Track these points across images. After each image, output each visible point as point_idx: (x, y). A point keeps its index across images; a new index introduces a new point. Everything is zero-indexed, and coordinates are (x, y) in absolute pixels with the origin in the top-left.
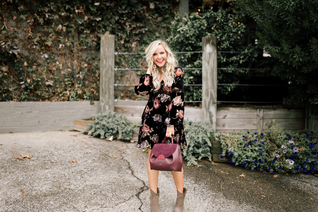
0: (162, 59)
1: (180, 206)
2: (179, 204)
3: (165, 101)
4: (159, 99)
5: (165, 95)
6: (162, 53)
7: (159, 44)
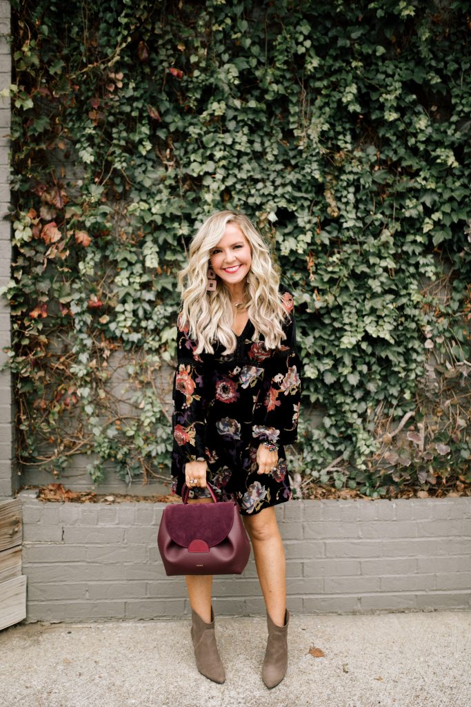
0: (237, 263)
1: (277, 661)
2: (275, 656)
3: (252, 385)
4: (236, 379)
5: (254, 368)
6: (236, 247)
7: (229, 222)
